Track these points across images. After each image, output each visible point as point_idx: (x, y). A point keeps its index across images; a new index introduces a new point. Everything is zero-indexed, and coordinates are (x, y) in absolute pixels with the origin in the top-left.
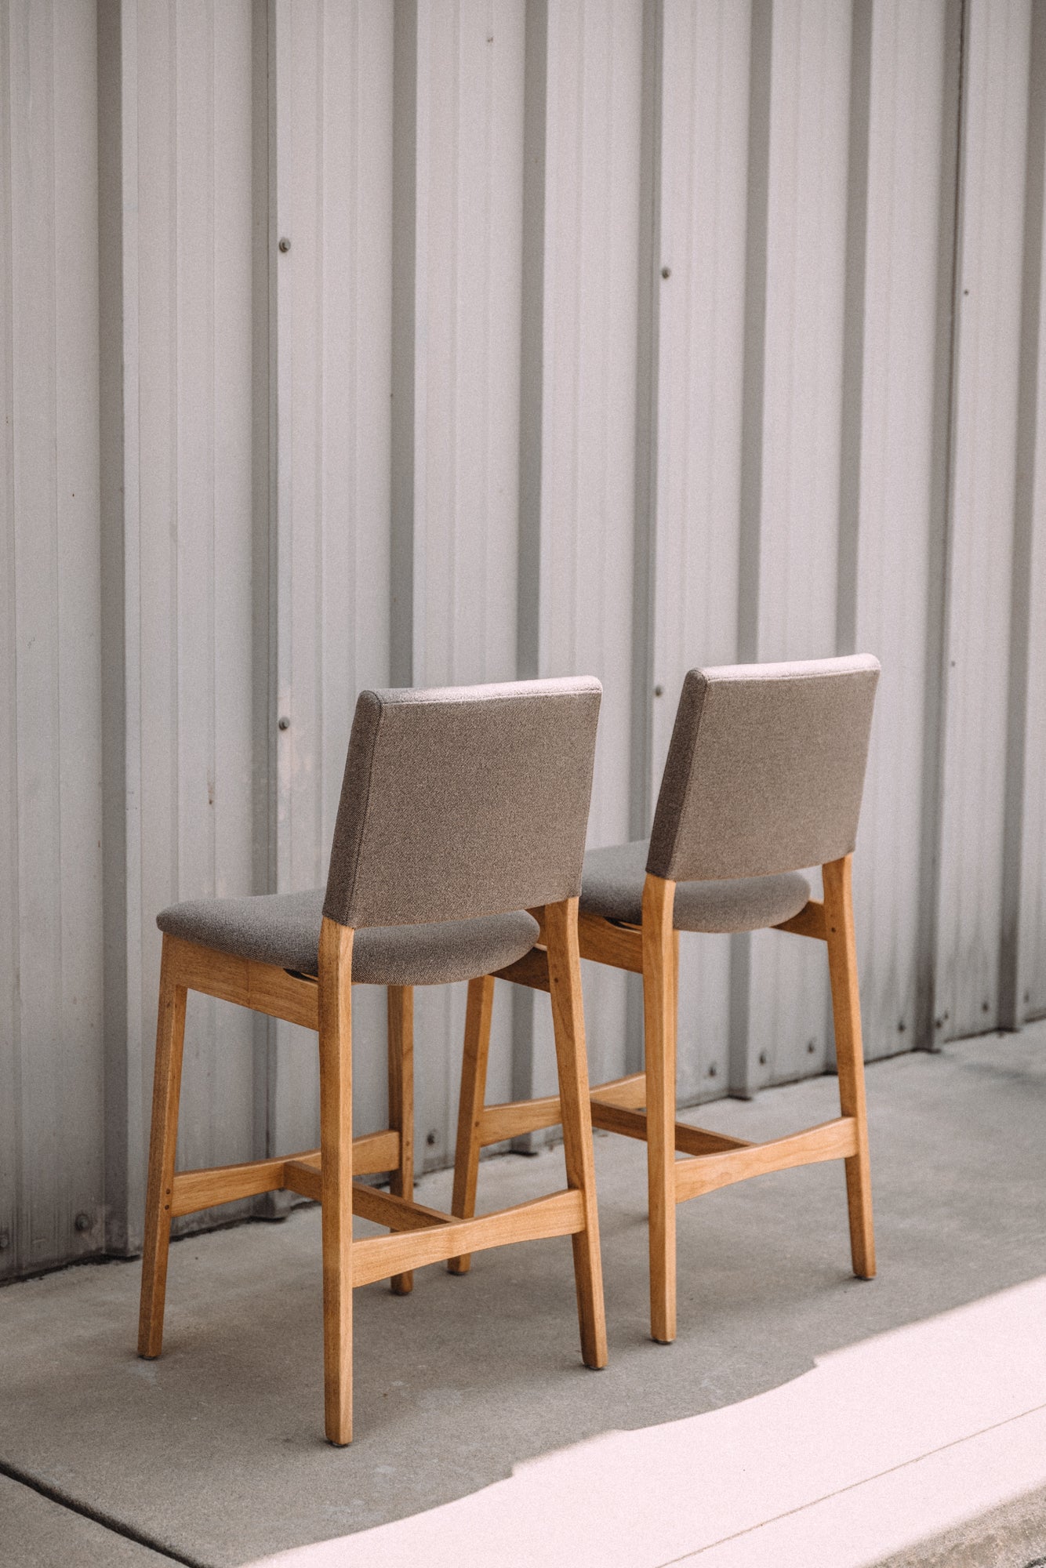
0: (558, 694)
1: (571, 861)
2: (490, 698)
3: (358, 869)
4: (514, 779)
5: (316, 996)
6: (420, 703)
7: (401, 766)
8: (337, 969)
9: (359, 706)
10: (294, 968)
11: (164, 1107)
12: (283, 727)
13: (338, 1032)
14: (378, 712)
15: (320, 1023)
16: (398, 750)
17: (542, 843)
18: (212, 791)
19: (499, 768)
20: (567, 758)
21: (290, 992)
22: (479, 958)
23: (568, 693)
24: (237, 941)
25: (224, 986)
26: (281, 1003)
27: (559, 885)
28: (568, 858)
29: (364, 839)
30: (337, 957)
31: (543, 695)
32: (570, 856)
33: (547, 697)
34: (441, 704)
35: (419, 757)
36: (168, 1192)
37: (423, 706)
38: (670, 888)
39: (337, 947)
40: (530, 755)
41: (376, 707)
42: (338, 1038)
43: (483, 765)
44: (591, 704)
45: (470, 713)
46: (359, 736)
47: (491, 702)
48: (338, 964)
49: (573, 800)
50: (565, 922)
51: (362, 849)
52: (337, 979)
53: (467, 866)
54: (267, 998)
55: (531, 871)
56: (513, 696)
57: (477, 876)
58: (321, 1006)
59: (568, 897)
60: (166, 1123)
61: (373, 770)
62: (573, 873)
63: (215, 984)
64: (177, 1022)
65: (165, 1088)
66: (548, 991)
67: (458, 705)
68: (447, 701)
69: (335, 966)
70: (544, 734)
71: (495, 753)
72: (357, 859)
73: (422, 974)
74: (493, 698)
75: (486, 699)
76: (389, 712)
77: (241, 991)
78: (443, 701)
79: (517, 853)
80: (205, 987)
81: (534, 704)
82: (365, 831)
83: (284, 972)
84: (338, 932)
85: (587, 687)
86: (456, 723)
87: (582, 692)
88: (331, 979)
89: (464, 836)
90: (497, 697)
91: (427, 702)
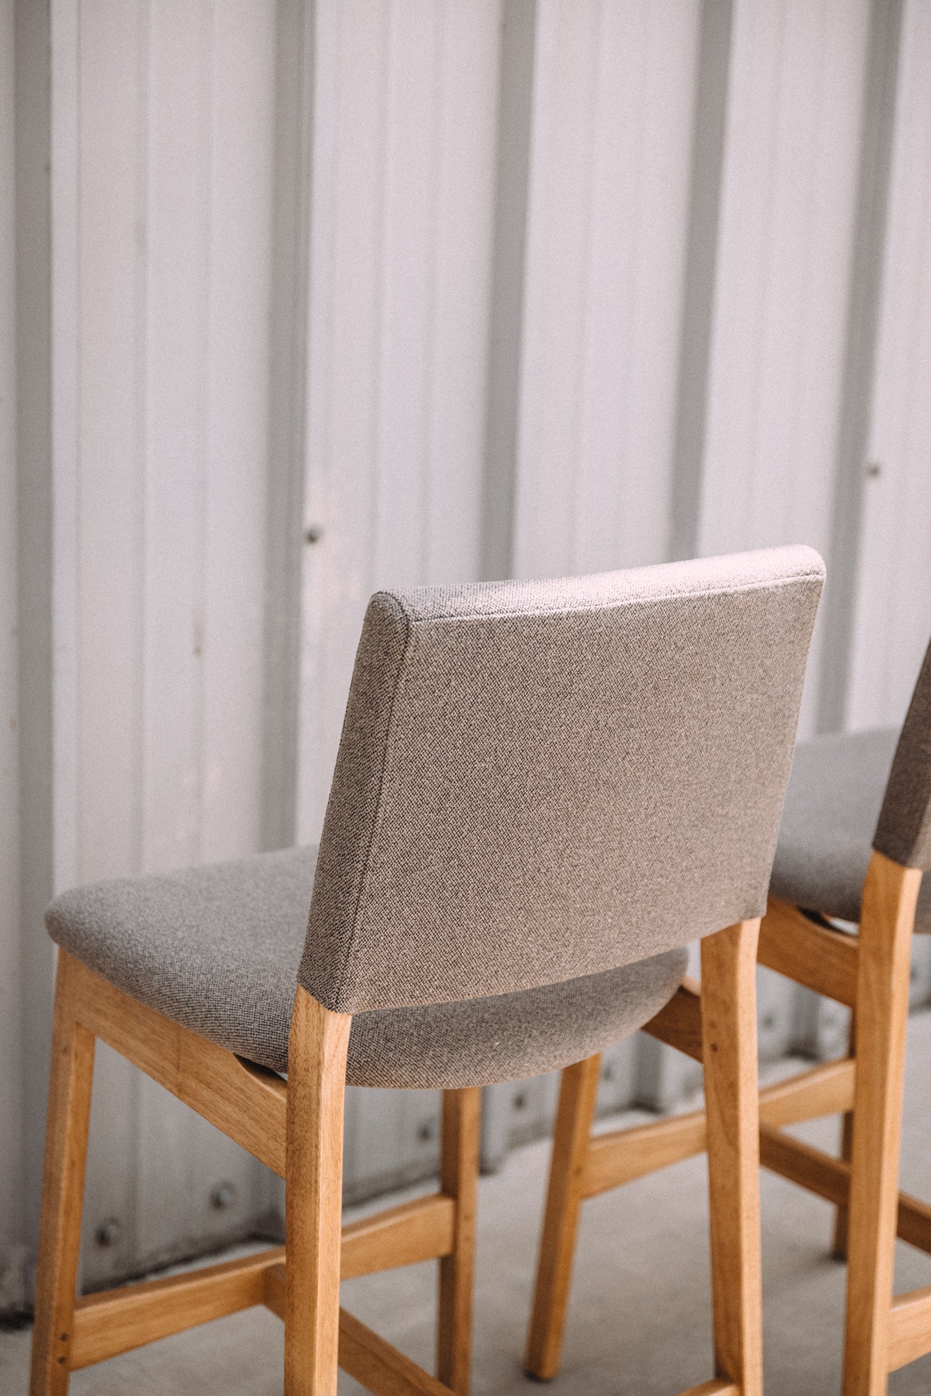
0: (746, 588)
1: (751, 864)
2: (619, 604)
3: (360, 917)
4: (657, 742)
5: (281, 1115)
6: (484, 617)
7: (446, 732)
8: (319, 1085)
9: (368, 620)
10: (249, 1056)
11: (57, 1210)
12: (312, 538)
13: (316, 1191)
14: (403, 636)
15: (288, 1166)
16: (441, 704)
17: (702, 842)
18: (199, 633)
19: (632, 726)
20: (755, 696)
21: (242, 1096)
22: (581, 1031)
23: (762, 585)
24: (159, 992)
25: (146, 1051)
26: (229, 1109)
27: (728, 903)
28: (747, 859)
29: (371, 863)
30: (319, 1064)
31: (717, 591)
32: (751, 855)
33: (725, 595)
34: (526, 618)
35: (481, 715)
36: (64, 1338)
37: (490, 623)
38: (912, 880)
39: (320, 1045)
40: (688, 699)
41: (399, 627)
42: (317, 1203)
43: (602, 723)
44: (803, 598)
45: (580, 632)
46: (366, 677)
47: (622, 610)
48: (319, 1077)
49: (762, 765)
50: (733, 958)
51: (367, 881)
52: (318, 1103)
53: (564, 897)
54: (205, 1093)
55: (680, 890)
56: (663, 598)
57: (582, 913)
58: (290, 1139)
59: (742, 919)
60: (60, 1235)
61: (390, 741)
62: (753, 882)
63: (133, 1043)
64: (78, 1078)
65: (58, 1180)
66: (699, 1058)
67: (558, 619)
68: (537, 613)
69: (315, 1078)
70: (716, 659)
71: (623, 700)
72: (358, 899)
73: (479, 1069)
74: (626, 603)
75: (611, 605)
76: (424, 637)
77: (170, 1067)
78: (530, 613)
79: (658, 866)
80: (116, 1041)
81: (701, 610)
82: (374, 850)
83: (234, 1057)
84: (322, 1021)
85: (798, 569)
86: (552, 653)
87: (789, 580)
88: (308, 1097)
89: (561, 847)
90: (633, 601)
91: (498, 616)
